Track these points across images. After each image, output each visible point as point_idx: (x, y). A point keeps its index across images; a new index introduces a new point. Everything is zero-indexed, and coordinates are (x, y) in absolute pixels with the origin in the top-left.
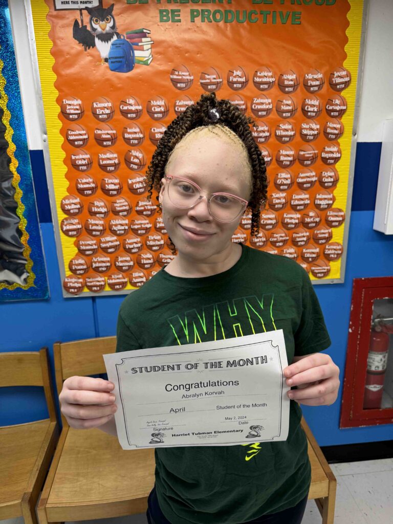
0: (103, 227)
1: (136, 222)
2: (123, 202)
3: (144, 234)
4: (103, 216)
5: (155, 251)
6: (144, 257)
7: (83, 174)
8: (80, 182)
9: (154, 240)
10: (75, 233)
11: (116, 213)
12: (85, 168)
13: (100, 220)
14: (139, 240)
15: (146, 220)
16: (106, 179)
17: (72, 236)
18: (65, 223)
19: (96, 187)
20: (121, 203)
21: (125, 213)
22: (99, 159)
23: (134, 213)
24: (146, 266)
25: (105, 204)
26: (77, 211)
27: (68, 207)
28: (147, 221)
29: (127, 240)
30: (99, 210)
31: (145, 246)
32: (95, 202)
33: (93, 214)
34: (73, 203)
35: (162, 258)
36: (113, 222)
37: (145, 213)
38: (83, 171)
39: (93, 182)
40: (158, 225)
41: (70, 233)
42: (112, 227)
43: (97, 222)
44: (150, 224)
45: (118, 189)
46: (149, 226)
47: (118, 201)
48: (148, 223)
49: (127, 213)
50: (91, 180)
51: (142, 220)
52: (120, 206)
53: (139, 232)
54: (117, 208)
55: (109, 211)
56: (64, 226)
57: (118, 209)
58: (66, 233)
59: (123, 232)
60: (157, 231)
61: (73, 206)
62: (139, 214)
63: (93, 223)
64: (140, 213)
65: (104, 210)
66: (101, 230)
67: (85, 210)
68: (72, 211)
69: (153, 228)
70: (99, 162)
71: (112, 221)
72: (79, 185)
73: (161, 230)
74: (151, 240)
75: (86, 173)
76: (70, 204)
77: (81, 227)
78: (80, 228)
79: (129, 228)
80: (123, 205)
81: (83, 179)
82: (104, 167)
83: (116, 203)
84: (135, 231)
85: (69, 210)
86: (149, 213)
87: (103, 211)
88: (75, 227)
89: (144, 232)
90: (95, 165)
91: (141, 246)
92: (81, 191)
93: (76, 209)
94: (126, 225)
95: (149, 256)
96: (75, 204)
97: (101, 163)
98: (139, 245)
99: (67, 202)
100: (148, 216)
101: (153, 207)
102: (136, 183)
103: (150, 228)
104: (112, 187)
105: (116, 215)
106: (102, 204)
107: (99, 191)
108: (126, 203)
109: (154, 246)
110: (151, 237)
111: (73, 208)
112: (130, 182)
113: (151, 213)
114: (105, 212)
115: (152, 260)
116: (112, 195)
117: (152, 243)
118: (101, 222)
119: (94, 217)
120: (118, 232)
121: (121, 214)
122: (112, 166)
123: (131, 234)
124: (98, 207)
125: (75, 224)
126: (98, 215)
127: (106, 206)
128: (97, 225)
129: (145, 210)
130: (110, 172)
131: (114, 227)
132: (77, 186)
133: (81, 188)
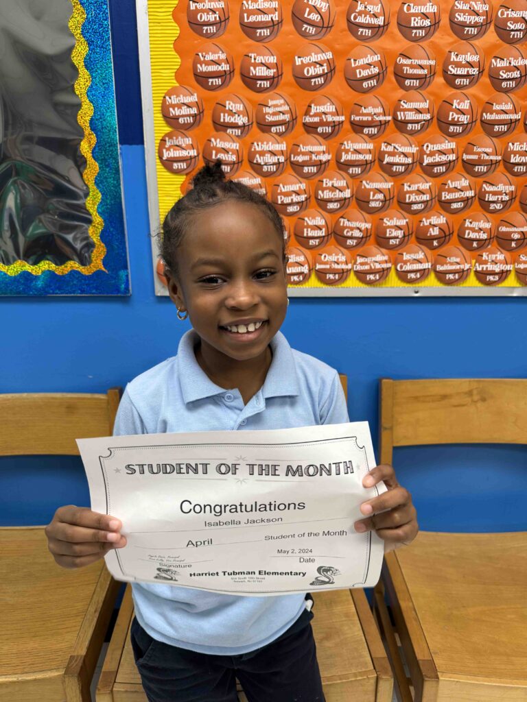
0: (238, 157)
1: (302, 148)
2: (281, 106)
3: (315, 174)
4: (238, 132)
5: (331, 211)
6: (310, 223)
7: (209, 43)
8: (202, 59)
9: (333, 188)
10: (183, 165)
11: (265, 127)
12: (213, 29)
13: (234, 142)
14: (303, 186)
15: (321, 145)
16: (253, 55)
17: (177, 172)
18: (168, 144)
19: (232, 72)
20: (277, 107)
21: (282, 129)
22: (242, 12)
23: (299, 129)
24: (312, 242)
25: (244, 106)
26: (191, 120)
27: (175, 112)
28: (323, 148)
29: (281, 185)
30: (232, 120)
31: (313, 200)
32: (227, 102)
33: (221, 127)
34: (184, 104)
35: (344, 228)
36: (258, 147)
37: (320, 130)
38: (209, 36)
39: (227, 61)
40: (344, 157)
41: (175, 166)
42: (254, 157)
43: (227, 145)
44: (329, 154)
45: (273, 77)
46: (324, 158)
47: (270, 103)
48: (324, 152)
49: (286, 129)
50: (223, 56)
51: (313, 145)
52: (274, 114)
53: (306, 169)
54: (267, 117)
55: (252, 123)
56: (164, 150)
57: (270, 119)
58: (168, 164)
59: (274, 168)
60: (340, 169)
61: (185, 111)
62: (308, 132)
63: (219, 146)
64: (310, 128)
65: (241, 120)
66: (234, 163)
67: (207, 120)
68: (181, 120)
69: (333, 163)
70: (242, 18)
71: (255, 144)
72: (199, 66)
73: (348, 169)
74: (326, 189)
75: (214, 40)
76: (179, 106)
77: (196, 154)
78: (195, 157)
79: (286, 160)
80: (280, 112)
81: (207, 53)
82: (249, 30)
83: (267, 106)
84: (297, 167)
85: (177, 118)
86: (329, 130)
87: (240, 123)
88: (184, 153)
89: (314, 169)
90: (234, 23)
91: (306, 199)
92: (202, 79)
93: (189, 116)
94: (282, 153)
95: (319, 221)
96: (189, 106)
97: (246, 20)
98: (303, 198)
99: (174, 100)
100: (326, 136)
101: (337, 119)
102: (309, 65)
103: (328, 161)
104: (261, 72)
105: (263, 131)
106: (240, 107)
107: (237, 80)
108: (286, 108)
109: (330, 201)
110: (327, 183)
111: (184, 114)
112: (298, 62)
113: (333, 131)
114: (244, 125)
115: (324, 230)
116: (261, 90)
117: (327, 195)
118: (235, 146)
119: (222, 133)
120: (265, 169)
121: (273, 129)
122: (266, 28)
123: (289, 174)
124: (231, 113)
125: (185, 147)
126: (229, 131)
127: (246, 113)
128: (226, 151)
129: (322, 123)
130: (261, 39)
131: (258, 156)
132: (195, 68)
133: (202, 72)
